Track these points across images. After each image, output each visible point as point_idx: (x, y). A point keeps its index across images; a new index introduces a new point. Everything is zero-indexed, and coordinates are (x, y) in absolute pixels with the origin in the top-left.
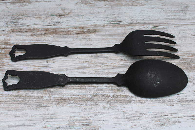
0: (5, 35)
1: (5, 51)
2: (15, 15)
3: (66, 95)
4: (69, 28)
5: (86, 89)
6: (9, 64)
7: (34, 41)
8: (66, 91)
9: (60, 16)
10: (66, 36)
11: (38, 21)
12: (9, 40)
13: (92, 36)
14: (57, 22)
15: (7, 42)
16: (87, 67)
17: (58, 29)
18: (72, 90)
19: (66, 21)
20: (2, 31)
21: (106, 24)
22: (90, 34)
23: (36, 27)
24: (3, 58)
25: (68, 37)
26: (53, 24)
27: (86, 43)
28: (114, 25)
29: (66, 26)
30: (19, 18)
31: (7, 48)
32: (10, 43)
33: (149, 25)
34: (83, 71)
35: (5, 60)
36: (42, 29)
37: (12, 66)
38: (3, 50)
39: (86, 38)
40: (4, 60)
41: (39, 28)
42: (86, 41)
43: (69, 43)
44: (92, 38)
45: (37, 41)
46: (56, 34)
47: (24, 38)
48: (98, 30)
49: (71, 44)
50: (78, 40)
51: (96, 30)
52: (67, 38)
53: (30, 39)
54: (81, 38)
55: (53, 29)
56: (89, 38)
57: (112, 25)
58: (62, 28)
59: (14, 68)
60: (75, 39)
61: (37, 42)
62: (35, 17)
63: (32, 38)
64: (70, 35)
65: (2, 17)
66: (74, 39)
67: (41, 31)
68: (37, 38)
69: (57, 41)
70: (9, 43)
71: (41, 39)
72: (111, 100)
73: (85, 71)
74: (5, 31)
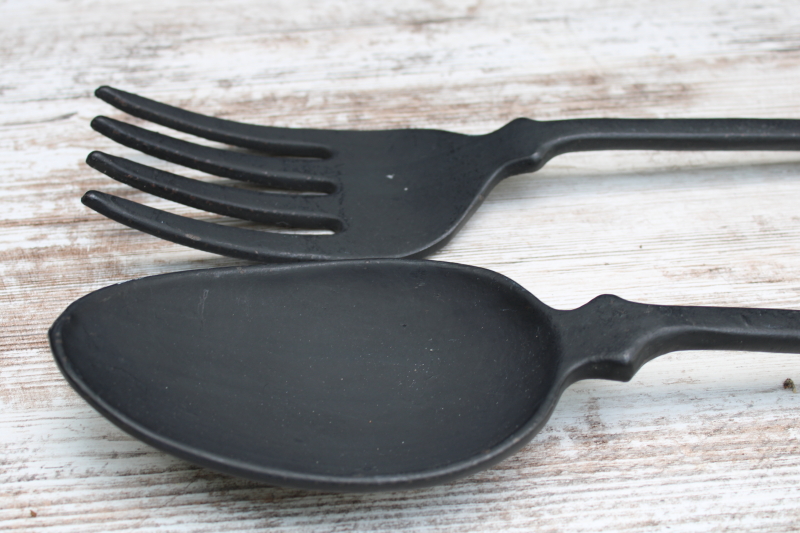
1: (102, 236)
2: (128, 34)
3: (674, 517)
4: (503, 84)
8: (657, 480)
9: (418, 24)
11: (284, 56)
14: (412, 59)
17: (438, 89)
18: (700, 472)
19: (472, 48)
20: (52, 120)
21: (732, 56)
23: (282, 89)
26: (395, 69)
28: (784, 54)
29: (480, 75)
30: (158, 48)
36: (326, 95)
41: (303, 94)
48: (696, 84)
51: (684, 88)
55: (403, 92)
57: (774, 58)
58: (457, 88)
62: (256, 37)
65: (43, 48)
67: (322, 108)
74: (73, 119)
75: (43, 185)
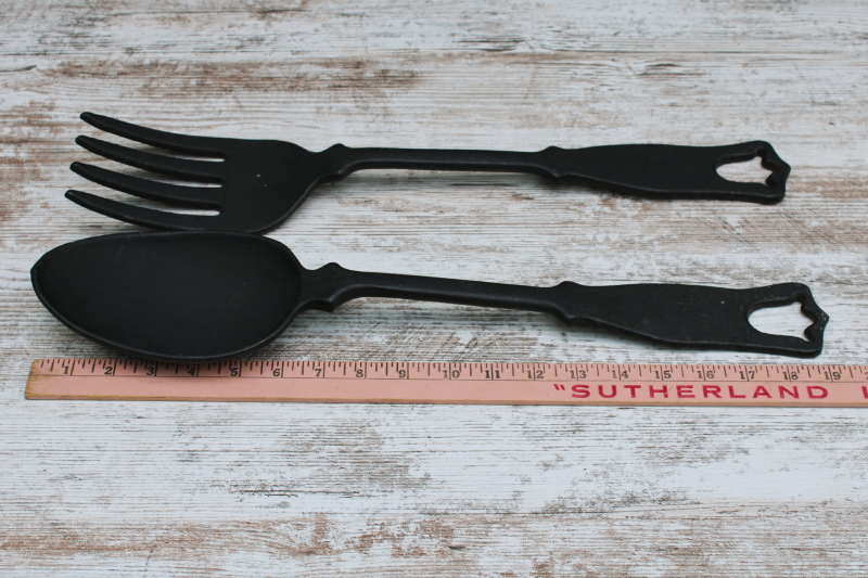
0: (35, 88)
1: (33, 153)
2: (79, 7)
4: (301, 64)
5: (362, 311)
6: (45, 206)
7: (155, 112)
9: (265, 13)
10: (288, 94)
11: (174, 33)
12: (51, 108)
13: (394, 99)
14: (251, 40)
15: (42, 116)
16: (371, 224)
17: (257, 65)
19: (292, 35)
20: (20, 70)
21: (455, 52)
22: (388, 91)
23: (163, 58)
24: (21, 180)
25: (297, 102)
26: (237, 48)
27: (370, 125)
28: (491, 53)
29: (290, 56)
30: (96, 20)
31: (41, 141)
32: (54, 120)
33: (636, 57)
34: (353, 237)
35: (32, 189)
36: (189, 64)
37: (58, 212)
38: (25, 146)
39: (372, 105)
40: (25, 189)
41: (175, 62)
42: (370, 118)
43: (301, 126)
44: (397, 105)
45: (165, 116)
46: (247, 86)
47: (112, 101)
48: (422, 73)
49: (306, 127)
50: (337, 113)
51: (413, 75)
52: (293, 105)
53: (136, 104)
54: (349, 105)
55: (236, 66)
56: (385, 108)
57: (483, 56)
58: (271, 65)
59: (67, 220)
60: (326, 110)
61: (167, 120)
62: (159, 15)
63: (146, 103)
64: (305, 94)
65: (24, 13)
66: (319, 109)
67: (184, 74)
68: (165, 100)
69: (248, 115)
70: (48, 120)
71: (182, 105)
72: (463, 356)
73: (362, 239)
74: (33, 70)
75: (7, 116)
